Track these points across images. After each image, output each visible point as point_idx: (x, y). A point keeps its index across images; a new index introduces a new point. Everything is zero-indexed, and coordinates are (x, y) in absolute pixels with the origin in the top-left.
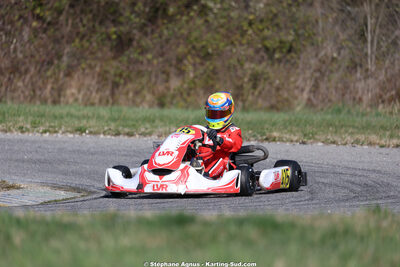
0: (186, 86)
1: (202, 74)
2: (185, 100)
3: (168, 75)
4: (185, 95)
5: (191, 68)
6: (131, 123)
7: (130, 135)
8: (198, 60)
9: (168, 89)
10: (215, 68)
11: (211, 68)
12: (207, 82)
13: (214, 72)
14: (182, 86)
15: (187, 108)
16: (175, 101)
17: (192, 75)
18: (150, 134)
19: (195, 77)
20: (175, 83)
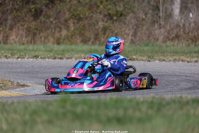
0: (70, 34)
1: (78, 28)
2: (70, 41)
3: (61, 28)
4: (70, 39)
5: (72, 25)
6: (60, 53)
7: (61, 58)
8: (76, 21)
9: (61, 35)
10: (84, 25)
11: (83, 25)
12: (80, 32)
13: (84, 26)
14: (68, 34)
15: (71, 44)
16: (65, 42)
17: (72, 28)
18: (71, 58)
19: (74, 29)
20: (64, 33)
